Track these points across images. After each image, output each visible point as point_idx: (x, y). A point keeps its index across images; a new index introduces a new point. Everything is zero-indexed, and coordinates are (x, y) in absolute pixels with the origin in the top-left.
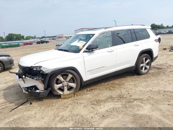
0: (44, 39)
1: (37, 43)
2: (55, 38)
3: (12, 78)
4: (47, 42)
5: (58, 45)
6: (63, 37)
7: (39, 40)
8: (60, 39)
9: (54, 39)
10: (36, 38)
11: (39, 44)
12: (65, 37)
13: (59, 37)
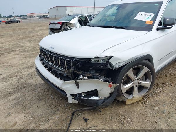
0: (12, 18)
1: (6, 23)
2: (25, 17)
3: (8, 71)
4: (18, 22)
5: (53, 24)
6: (35, 16)
7: (6, 19)
8: (31, 19)
9: (24, 19)
10: (2, 17)
11: (9, 23)
12: (37, 16)
13: (31, 17)
